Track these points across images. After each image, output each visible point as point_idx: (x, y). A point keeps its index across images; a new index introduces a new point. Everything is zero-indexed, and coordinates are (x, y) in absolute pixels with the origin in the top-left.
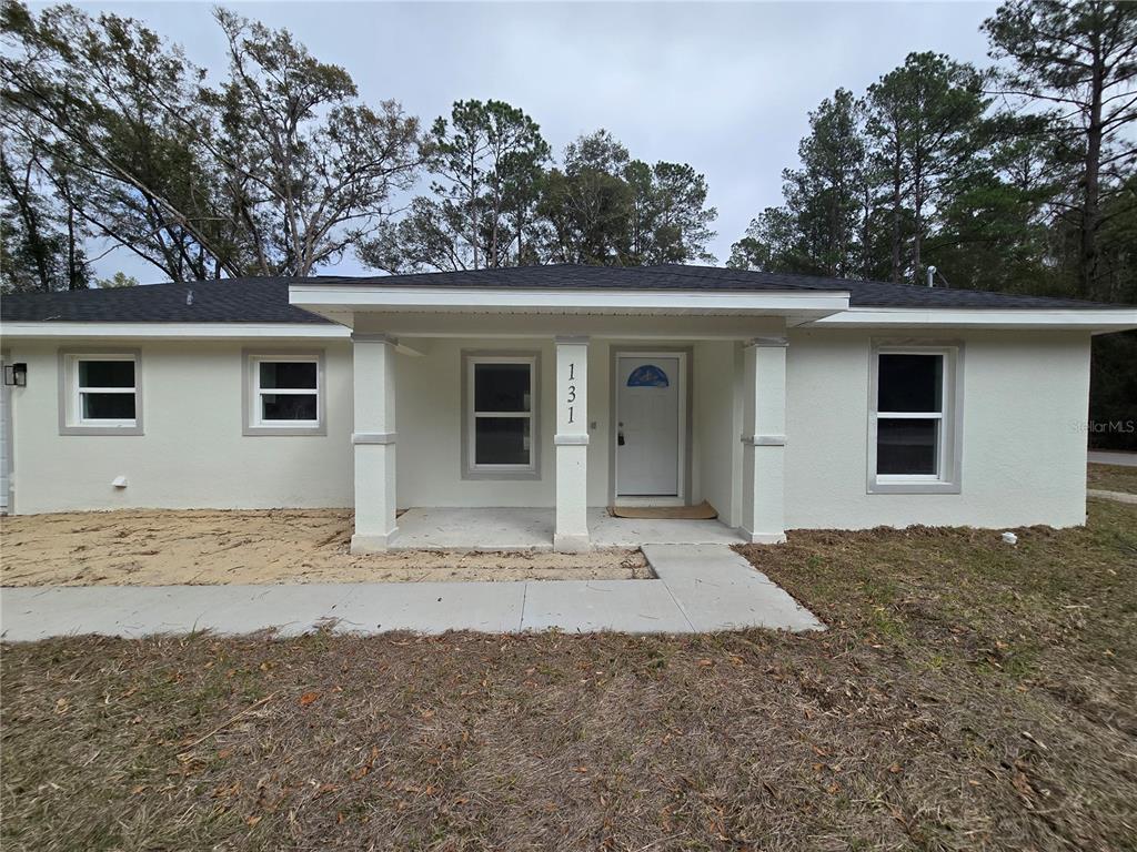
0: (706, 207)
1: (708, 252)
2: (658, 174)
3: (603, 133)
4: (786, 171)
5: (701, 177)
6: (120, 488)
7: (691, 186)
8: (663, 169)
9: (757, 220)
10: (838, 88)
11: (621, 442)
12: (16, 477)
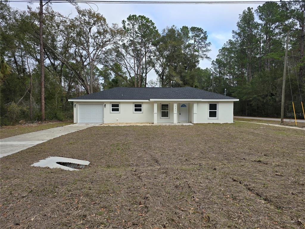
0: (207, 42)
1: (208, 56)
2: (192, 31)
3: (174, 26)
4: (233, 31)
5: (206, 32)
6: (117, 120)
7: (202, 35)
8: (193, 29)
9: (226, 44)
10: (248, 7)
11: (180, 114)
12: (104, 119)
